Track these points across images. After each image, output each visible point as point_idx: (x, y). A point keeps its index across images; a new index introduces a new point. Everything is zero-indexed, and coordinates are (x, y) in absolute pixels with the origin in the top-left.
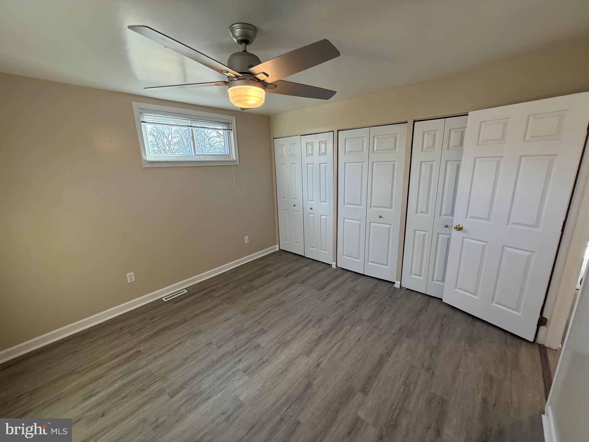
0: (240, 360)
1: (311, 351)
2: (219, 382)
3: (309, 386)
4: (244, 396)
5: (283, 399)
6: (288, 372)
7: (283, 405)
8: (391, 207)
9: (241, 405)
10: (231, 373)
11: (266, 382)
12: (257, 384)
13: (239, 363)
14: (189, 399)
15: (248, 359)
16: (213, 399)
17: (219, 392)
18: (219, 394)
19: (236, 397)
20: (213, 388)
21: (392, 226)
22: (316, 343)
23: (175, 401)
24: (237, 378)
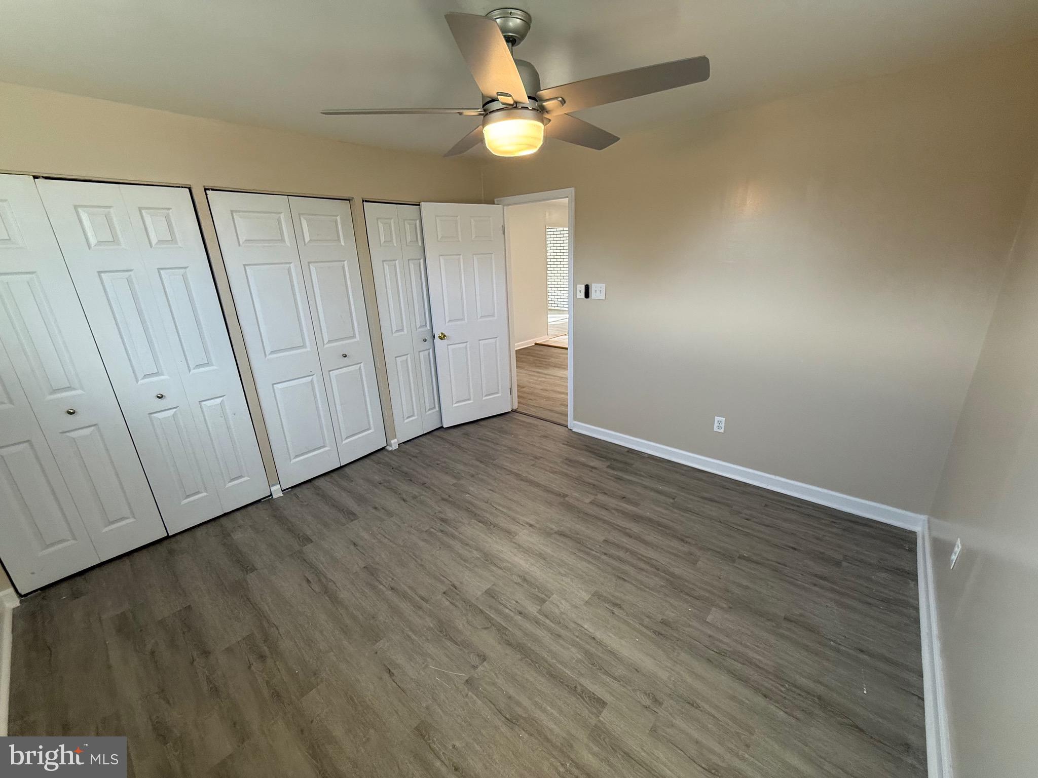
0: (520, 613)
1: (508, 532)
2: (563, 632)
3: (562, 534)
4: (584, 594)
5: (581, 554)
6: (543, 552)
7: (588, 554)
8: (354, 337)
9: (597, 595)
10: (547, 621)
11: (560, 573)
12: (564, 583)
13: (525, 614)
14: (601, 670)
15: (517, 602)
16: (594, 633)
17: (582, 627)
18: (586, 626)
19: (587, 603)
20: (578, 639)
21: (362, 365)
22: (492, 526)
23: (610, 693)
24: (557, 611)
